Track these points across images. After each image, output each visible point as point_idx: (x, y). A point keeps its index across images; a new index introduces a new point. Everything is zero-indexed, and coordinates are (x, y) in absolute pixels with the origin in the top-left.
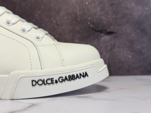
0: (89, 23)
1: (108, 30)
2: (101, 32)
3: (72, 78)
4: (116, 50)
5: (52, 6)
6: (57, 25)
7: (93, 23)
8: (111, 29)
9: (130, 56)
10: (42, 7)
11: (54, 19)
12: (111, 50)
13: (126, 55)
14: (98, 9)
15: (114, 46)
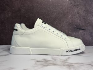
1: (82, 28)
2: (79, 29)
3: (76, 50)
4: (85, 36)
6: (63, 26)
7: (76, 26)
8: (83, 28)
9: (90, 38)
10: (57, 20)
11: (62, 24)
12: (83, 36)
13: (89, 38)
14: (79, 20)
15: (84, 34)
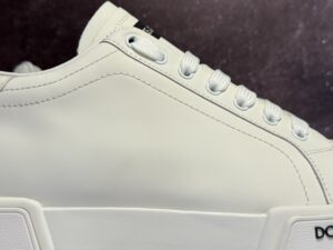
0: (327, 84)
5: (251, 48)
10: (230, 50)
11: (255, 75)
